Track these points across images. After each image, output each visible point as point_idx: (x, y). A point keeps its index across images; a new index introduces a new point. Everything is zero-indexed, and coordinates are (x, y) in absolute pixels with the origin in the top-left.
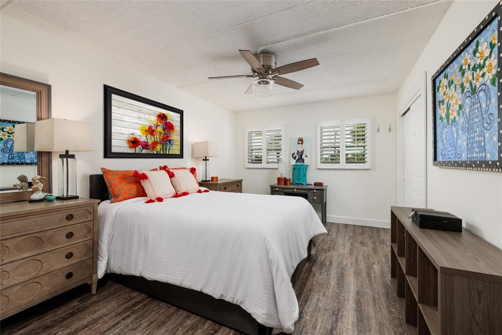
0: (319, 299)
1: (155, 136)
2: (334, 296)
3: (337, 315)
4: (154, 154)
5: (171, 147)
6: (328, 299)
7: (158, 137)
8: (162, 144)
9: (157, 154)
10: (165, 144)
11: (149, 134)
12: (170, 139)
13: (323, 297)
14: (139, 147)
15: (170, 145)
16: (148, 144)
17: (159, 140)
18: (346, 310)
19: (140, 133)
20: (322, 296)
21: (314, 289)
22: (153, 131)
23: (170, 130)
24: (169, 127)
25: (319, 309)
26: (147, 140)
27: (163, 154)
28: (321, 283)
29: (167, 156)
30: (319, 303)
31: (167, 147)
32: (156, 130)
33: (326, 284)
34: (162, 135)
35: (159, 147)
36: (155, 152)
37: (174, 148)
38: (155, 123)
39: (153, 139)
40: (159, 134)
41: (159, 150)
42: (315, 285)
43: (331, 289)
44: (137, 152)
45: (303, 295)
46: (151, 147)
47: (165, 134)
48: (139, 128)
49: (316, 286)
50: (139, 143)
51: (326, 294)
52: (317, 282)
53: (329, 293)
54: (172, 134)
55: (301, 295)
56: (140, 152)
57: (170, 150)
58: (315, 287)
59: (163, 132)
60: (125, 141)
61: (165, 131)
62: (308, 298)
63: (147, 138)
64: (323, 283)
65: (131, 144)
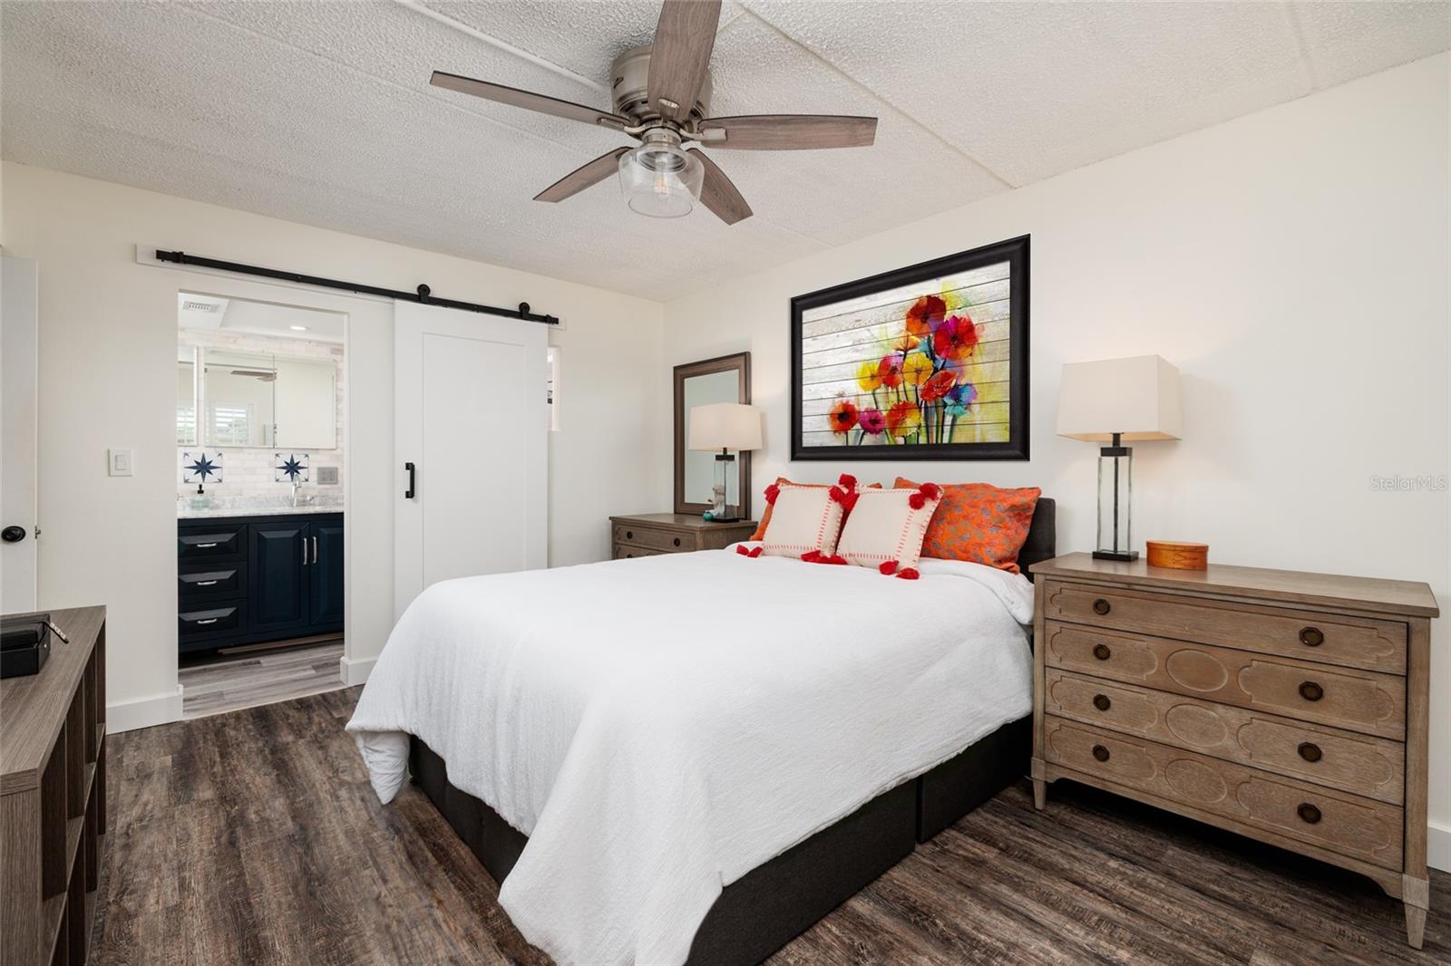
0: (385, 881)
1: (901, 387)
2: (344, 920)
3: (309, 881)
4: (896, 447)
5: (963, 413)
6: (359, 900)
7: (908, 386)
8: (926, 407)
9: (906, 447)
10: (936, 407)
11: (883, 385)
12: (956, 386)
13: (376, 893)
14: (854, 428)
15: (959, 409)
16: (877, 416)
17: (912, 398)
18: (290, 905)
19: (856, 387)
20: (383, 894)
21: (423, 897)
22: (895, 369)
23: (957, 347)
24: (954, 338)
25: (365, 863)
26: (876, 403)
27: (928, 446)
28: (420, 927)
29: (946, 453)
30: (376, 873)
31: (944, 417)
32: (902, 364)
33: (402, 939)
34: (925, 377)
35: (912, 422)
36: (901, 441)
37: (977, 418)
38: (901, 343)
39: (893, 398)
40: (915, 374)
41: (915, 430)
42: (432, 907)
43: (368, 934)
44: (851, 444)
45: (433, 861)
46: (886, 425)
47: (936, 370)
48: (855, 372)
49: (426, 906)
50: (854, 417)
51: (373, 908)
52: (435, 921)
53: (365, 917)
54: (968, 360)
55: (437, 859)
56: (857, 444)
57: (956, 428)
58: (426, 902)
59: (929, 363)
60: (825, 417)
61: (934, 359)
62: (414, 864)
63: (875, 400)
64: (412, 935)
65: (838, 422)
